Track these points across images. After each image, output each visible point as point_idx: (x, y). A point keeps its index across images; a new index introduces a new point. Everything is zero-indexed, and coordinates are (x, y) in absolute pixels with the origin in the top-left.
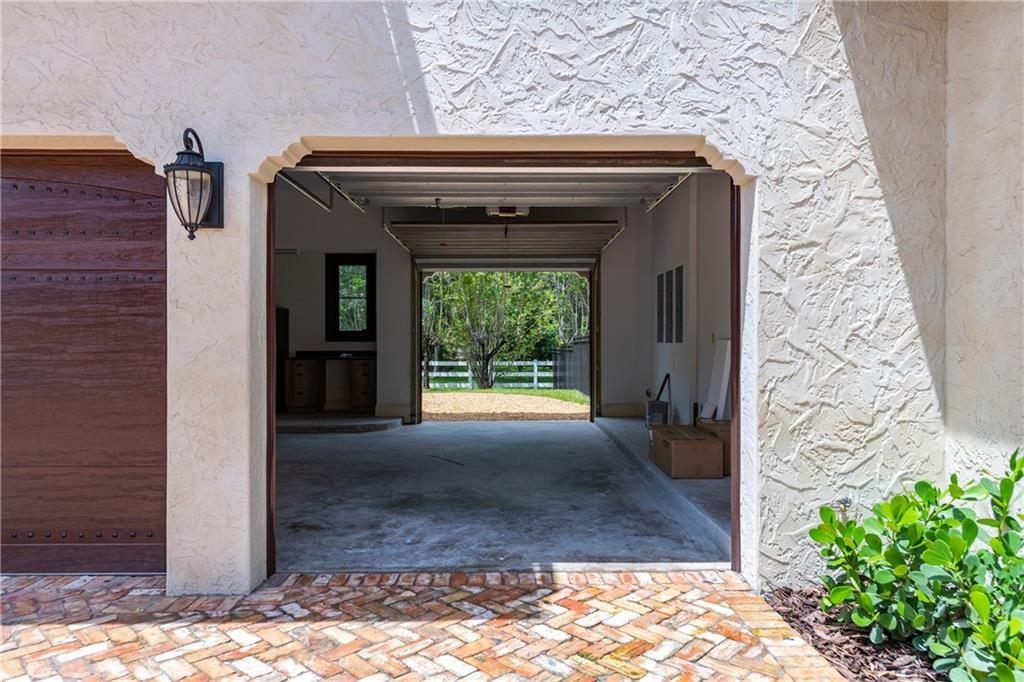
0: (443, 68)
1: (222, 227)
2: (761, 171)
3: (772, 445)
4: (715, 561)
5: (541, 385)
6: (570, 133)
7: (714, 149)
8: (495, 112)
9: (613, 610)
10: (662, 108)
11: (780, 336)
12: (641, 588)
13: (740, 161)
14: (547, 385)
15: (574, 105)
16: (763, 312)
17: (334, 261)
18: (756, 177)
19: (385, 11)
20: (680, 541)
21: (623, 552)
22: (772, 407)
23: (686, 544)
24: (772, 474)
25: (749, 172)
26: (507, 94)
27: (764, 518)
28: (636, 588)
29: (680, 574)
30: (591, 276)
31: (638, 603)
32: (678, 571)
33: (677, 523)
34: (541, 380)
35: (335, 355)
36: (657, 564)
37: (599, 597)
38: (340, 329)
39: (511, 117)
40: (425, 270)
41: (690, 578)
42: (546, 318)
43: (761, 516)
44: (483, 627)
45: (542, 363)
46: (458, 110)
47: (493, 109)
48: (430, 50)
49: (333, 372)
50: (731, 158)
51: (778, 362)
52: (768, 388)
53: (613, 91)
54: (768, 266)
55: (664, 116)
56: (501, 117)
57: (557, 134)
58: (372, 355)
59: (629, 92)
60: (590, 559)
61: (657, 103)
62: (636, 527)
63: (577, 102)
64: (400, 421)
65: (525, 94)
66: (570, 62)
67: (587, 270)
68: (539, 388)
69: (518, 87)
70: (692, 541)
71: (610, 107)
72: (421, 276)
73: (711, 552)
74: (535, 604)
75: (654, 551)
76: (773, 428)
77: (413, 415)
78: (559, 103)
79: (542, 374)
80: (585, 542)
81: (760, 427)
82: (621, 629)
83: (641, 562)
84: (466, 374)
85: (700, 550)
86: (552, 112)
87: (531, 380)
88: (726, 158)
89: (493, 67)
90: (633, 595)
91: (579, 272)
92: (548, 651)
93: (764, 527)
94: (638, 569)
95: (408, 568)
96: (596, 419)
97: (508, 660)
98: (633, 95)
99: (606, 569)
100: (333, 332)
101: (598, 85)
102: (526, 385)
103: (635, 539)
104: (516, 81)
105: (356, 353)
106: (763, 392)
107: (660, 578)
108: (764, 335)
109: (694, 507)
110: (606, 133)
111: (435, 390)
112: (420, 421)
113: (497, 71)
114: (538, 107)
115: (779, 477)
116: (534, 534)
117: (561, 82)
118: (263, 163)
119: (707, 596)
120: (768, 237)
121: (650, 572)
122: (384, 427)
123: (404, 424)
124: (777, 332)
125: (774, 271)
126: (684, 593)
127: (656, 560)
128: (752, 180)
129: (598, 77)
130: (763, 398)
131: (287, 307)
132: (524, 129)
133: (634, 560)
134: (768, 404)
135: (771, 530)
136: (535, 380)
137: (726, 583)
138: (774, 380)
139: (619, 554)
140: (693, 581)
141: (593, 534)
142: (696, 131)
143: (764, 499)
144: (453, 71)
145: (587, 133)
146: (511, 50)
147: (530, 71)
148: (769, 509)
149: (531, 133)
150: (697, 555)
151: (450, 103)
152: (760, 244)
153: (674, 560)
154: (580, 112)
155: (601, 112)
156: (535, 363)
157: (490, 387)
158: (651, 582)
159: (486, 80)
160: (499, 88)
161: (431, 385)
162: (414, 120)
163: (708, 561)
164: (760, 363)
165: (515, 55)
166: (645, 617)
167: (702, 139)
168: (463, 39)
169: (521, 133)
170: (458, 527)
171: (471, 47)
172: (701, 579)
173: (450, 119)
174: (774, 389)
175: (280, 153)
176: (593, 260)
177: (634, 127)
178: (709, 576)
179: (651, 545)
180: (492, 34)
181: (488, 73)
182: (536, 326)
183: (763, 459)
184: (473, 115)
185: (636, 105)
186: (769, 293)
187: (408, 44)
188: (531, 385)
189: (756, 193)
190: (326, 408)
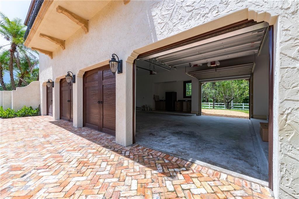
0: (159, 23)
1: (122, 73)
2: (281, 12)
3: (289, 140)
4: (263, 180)
5: (245, 109)
6: (192, 27)
7: (253, 12)
8: (171, 30)
9: (199, 186)
10: (227, 5)
11: (295, 88)
12: (219, 180)
13: (268, 12)
14: (247, 109)
15: (193, 19)
16: (282, 77)
17: (185, 83)
18: (278, 16)
19: (148, 15)
20: (252, 165)
21: (224, 163)
22: (288, 122)
23: (255, 168)
24: (288, 154)
25: (273, 15)
26: (174, 23)
27: (282, 173)
28: (216, 179)
29: (241, 181)
30: (250, 80)
31: (211, 187)
32: (241, 178)
33: (256, 158)
34: (245, 108)
35: (184, 101)
36: (234, 172)
37: (199, 178)
38: (187, 96)
39: (174, 29)
40: (202, 82)
41: (244, 183)
42: (247, 93)
43: (281, 171)
44: (155, 175)
45: (245, 104)
46: (162, 33)
47: (170, 29)
48: (156, 20)
49: (185, 104)
50: (263, 12)
51: (293, 101)
52: (286, 113)
53: (207, 8)
54: (286, 55)
55: (227, 8)
56: (172, 31)
57: (188, 29)
58: (191, 101)
59: (213, 5)
60: (209, 162)
61: (225, 4)
62: (237, 155)
63: (194, 17)
64: (196, 115)
65: (179, 21)
66: (192, 5)
67: (248, 78)
68: (244, 110)
69: (177, 20)
70: (258, 167)
71: (206, 14)
72: (201, 84)
73: (264, 175)
74: (176, 172)
75: (237, 166)
76: (289, 132)
77: (199, 114)
78: (189, 20)
79: (245, 107)
80: (214, 156)
81: (280, 130)
82: (194, 196)
83: (228, 169)
84: (224, 106)
85: (259, 172)
86: (187, 24)
87: (242, 108)
88: (259, 13)
89: (170, 18)
90: (212, 182)
91: (246, 79)
92: (161, 193)
93: (282, 177)
94: (224, 172)
95: (159, 150)
96: (251, 119)
97: (147, 190)
98: (215, 6)
99: (212, 168)
100: (185, 96)
101: (201, 8)
102: (241, 109)
103: (233, 160)
104: (177, 18)
105: (188, 100)
106: (282, 114)
107: (230, 179)
108: (283, 87)
109: (264, 154)
110: (204, 23)
111: (216, 109)
112: (201, 115)
113: (171, 18)
114: (182, 24)
115: (293, 156)
116: (200, 149)
117: (189, 13)
118: (128, 58)
119: (246, 196)
120: (286, 41)
121: (228, 175)
122: (191, 116)
123: (197, 115)
124: (292, 86)
125: (290, 57)
126: (235, 190)
127: (235, 170)
128: (276, 18)
129: (202, 6)
130: (282, 117)
131: (176, 92)
132: (178, 32)
133: (225, 168)
134: (286, 120)
135: (288, 180)
136: (243, 108)
137: (261, 193)
138: (290, 109)
139: (222, 164)
140: (245, 186)
141: (219, 154)
142: (244, 7)
143: (282, 164)
144: (161, 23)
145: (198, 25)
146: (175, 10)
147: (180, 14)
148: (286, 170)
149: (181, 32)
150: (256, 174)
151: (160, 32)
152: (280, 46)
153: (243, 173)
154: (195, 20)
155: (203, 17)
156: (243, 104)
157: (230, 109)
158: (225, 179)
159: (169, 22)
160: (172, 23)
161: (215, 108)
162: (153, 39)
163: (260, 179)
164: (281, 101)
165: (176, 11)
166: (209, 195)
167: (247, 10)
168: (164, 13)
169: (178, 33)
170: (182, 142)
171: (165, 15)
172: (249, 186)
173: (160, 36)
174: (290, 113)
175: (130, 55)
176: (250, 75)
177: (214, 17)
178: (254, 186)
179: (238, 164)
180: (170, 8)
181: (169, 20)
182: (244, 95)
183: (282, 146)
184: (165, 33)
185: (216, 9)
186: (287, 68)
187: (152, 21)
188: (242, 109)
189: (279, 23)
190: (183, 111)
